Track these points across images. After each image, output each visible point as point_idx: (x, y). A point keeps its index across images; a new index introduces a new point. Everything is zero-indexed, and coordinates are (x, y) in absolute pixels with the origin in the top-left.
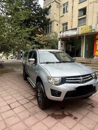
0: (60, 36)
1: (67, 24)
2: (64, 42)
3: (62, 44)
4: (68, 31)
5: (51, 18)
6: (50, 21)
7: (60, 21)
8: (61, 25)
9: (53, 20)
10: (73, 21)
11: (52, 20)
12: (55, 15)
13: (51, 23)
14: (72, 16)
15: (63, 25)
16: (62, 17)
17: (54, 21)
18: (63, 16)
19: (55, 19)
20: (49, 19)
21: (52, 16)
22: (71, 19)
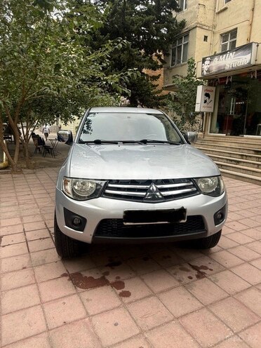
0: (202, 71)
1: (234, 33)
2: (214, 89)
3: (207, 95)
4: (225, 56)
5: (188, 19)
6: (185, 30)
7: (214, 27)
8: (218, 36)
9: (193, 24)
10: (254, 24)
11: (189, 25)
12: (201, 9)
13: (187, 35)
14: (251, 8)
15: (224, 36)
16: (221, 15)
17: (196, 27)
18: (226, 9)
19: (201, 20)
20: (183, 24)
21: (191, 12)
22: (248, 16)
